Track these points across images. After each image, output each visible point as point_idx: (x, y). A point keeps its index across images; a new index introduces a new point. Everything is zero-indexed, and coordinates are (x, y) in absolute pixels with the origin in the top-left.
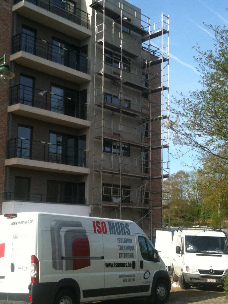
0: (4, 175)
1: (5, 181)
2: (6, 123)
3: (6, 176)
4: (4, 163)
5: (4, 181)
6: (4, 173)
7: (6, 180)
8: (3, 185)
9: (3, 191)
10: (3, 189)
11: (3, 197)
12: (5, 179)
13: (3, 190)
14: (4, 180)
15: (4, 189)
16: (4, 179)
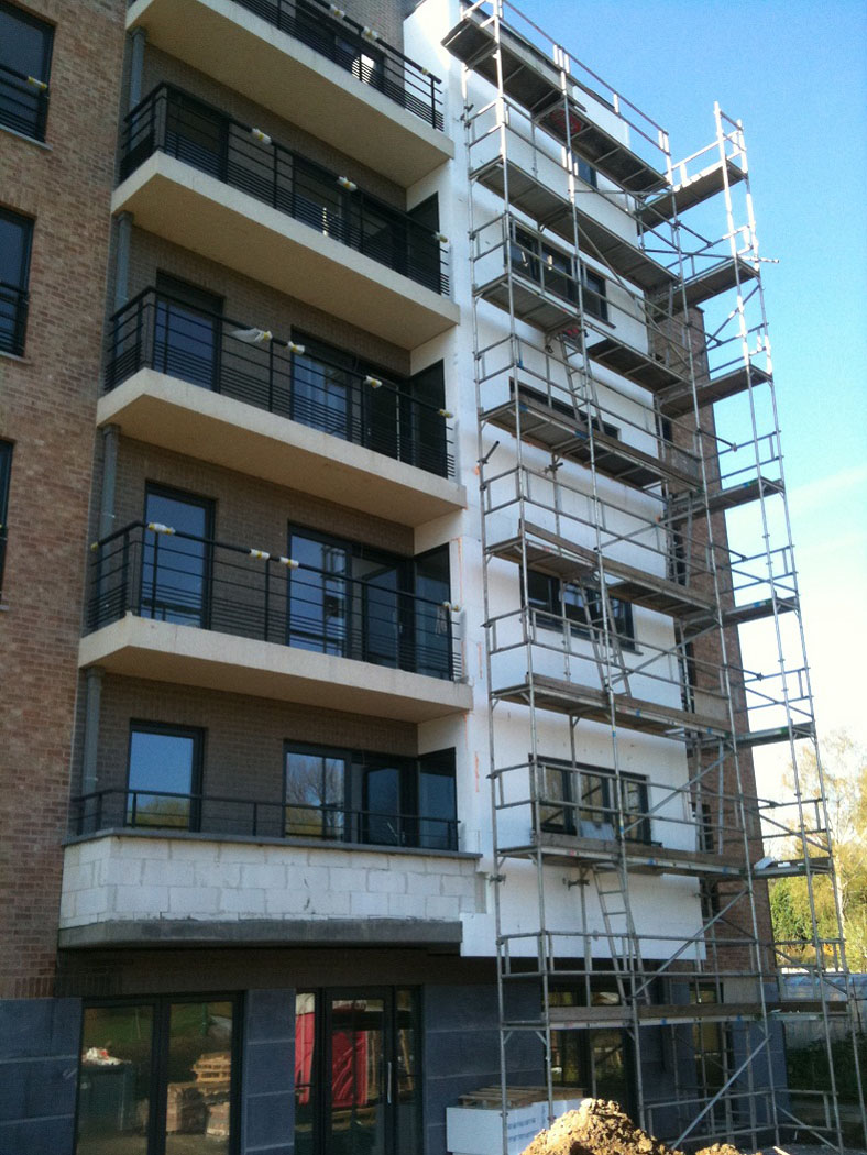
0: (71, 712)
1: (76, 741)
2: (89, 471)
3: (82, 719)
4: (75, 657)
5: (72, 744)
6: (76, 703)
7: (81, 737)
8: (68, 761)
9: (69, 794)
10: (65, 783)
11: (67, 823)
12: (77, 734)
13: (69, 788)
14: (70, 734)
15: (70, 780)
16: (74, 730)
